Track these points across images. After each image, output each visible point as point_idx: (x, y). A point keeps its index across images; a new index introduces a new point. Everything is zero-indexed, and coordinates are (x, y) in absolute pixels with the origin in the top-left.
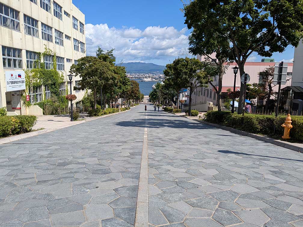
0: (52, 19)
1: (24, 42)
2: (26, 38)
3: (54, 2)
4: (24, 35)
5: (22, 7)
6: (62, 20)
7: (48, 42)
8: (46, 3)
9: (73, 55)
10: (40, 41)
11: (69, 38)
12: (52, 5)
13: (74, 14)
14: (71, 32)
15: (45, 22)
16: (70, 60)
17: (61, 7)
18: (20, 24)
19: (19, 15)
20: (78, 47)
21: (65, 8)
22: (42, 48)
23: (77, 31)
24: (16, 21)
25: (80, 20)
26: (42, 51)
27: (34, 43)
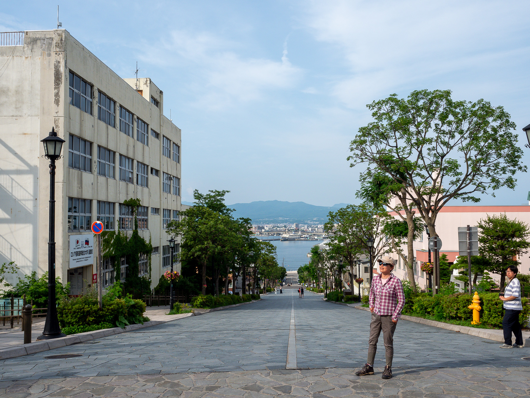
0: (134, 147)
1: (96, 188)
2: (99, 181)
3: (138, 118)
4: (96, 177)
5: (96, 135)
6: (147, 145)
7: (127, 184)
8: (127, 122)
9: (161, 200)
10: (117, 183)
11: (157, 172)
12: (135, 124)
13: (165, 131)
14: (160, 163)
15: (124, 153)
16: (156, 211)
17: (148, 125)
18: (92, 161)
19: (92, 148)
20: (170, 185)
21: (153, 125)
22: (118, 194)
23: (169, 159)
24: (87, 158)
25: (174, 139)
26: (118, 198)
27: (109, 187)
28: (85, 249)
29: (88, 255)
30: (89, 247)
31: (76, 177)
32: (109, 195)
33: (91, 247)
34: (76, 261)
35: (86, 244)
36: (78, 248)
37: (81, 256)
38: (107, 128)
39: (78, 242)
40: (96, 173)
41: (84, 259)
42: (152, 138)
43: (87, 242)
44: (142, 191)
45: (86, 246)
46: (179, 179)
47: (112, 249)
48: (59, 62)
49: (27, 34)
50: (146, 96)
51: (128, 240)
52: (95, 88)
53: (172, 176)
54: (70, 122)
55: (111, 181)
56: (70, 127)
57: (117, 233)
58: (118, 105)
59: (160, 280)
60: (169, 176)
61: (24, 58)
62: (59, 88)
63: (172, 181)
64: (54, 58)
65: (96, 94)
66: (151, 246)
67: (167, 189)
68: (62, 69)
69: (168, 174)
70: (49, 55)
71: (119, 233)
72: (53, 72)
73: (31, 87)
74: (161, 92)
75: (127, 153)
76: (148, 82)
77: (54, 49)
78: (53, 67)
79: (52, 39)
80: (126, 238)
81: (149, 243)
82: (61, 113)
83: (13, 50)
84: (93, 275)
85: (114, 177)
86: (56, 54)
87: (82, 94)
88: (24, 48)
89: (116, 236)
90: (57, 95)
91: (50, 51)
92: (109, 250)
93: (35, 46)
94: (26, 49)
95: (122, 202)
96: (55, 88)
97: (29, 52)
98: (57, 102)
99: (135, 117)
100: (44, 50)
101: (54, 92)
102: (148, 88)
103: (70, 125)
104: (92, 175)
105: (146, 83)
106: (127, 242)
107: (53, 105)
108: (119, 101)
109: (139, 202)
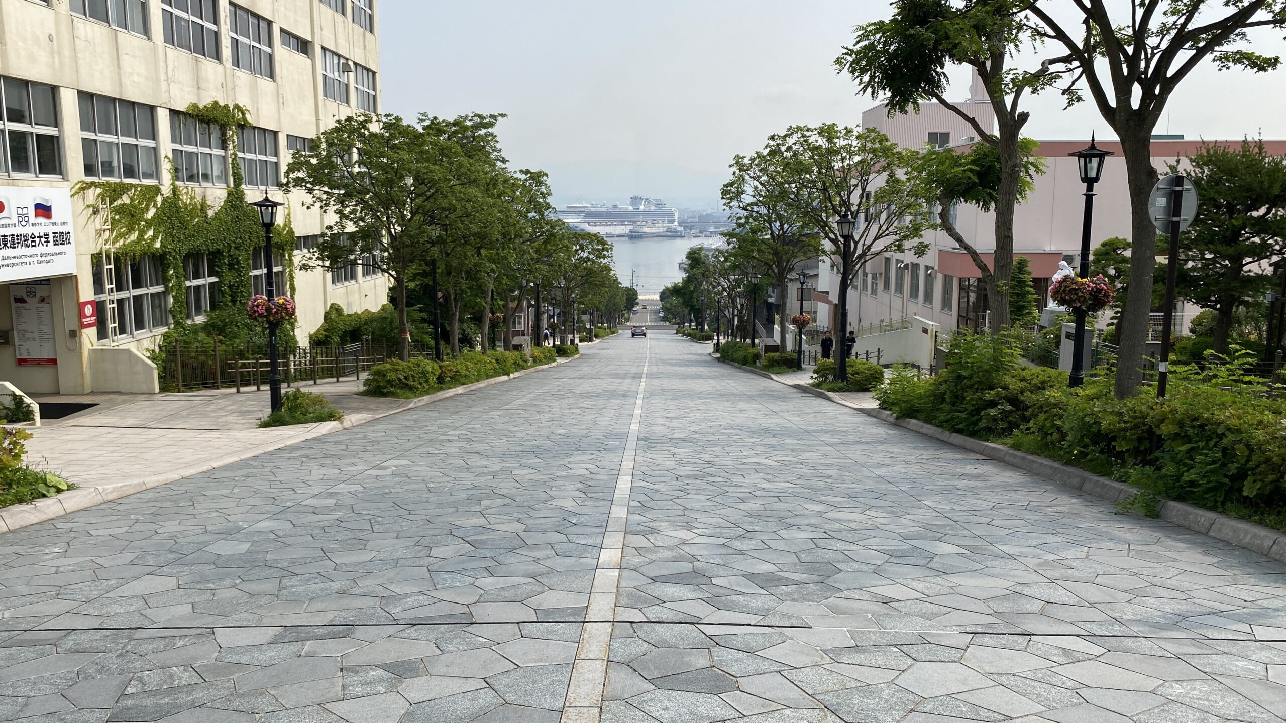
1: (67, 52)
2: (80, 33)
7: (197, 60)
9: (318, 120)
10: (155, 51)
11: (304, 46)
14: (312, 21)
16: (306, 145)
20: (346, 85)
22: (164, 85)
23: (339, 17)
26: (165, 95)
27: (125, 58)
28: (37, 231)
29: (51, 248)
30: (54, 224)
32: (127, 82)
33: (64, 224)
36: (2, 226)
37: (20, 251)
40: (64, 7)
41: (35, 259)
44: (255, 88)
45: (41, 220)
46: (374, 73)
47: (151, 233)
51: (210, 213)
53: (351, 63)
55: (130, 40)
57: (166, 190)
59: (327, 316)
60: (342, 61)
63: (352, 75)
66: (291, 232)
67: (336, 92)
69: (339, 56)
71: (175, 191)
80: (204, 207)
81: (285, 225)
84: (83, 305)
85: (144, 31)
89: (164, 201)
92: (142, 234)
95: (182, 107)
104: (52, 12)
106: (206, 217)
109: (243, 114)
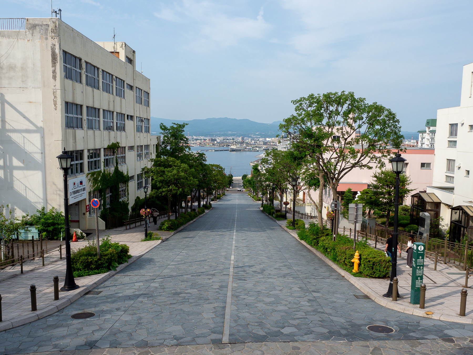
0: (114, 101)
1: (86, 141)
2: (88, 135)
3: (116, 77)
4: (86, 131)
5: (85, 99)
6: (124, 97)
7: (109, 132)
8: (108, 82)
9: (135, 139)
10: (101, 133)
11: (131, 117)
12: (114, 82)
13: (137, 84)
14: (134, 109)
15: (106, 108)
16: (131, 148)
17: (124, 81)
18: (83, 119)
19: (82, 110)
20: (142, 126)
21: (128, 81)
22: (103, 141)
23: (141, 106)
24: (79, 118)
25: (144, 88)
26: (103, 145)
27: (96, 137)
28: (80, 188)
29: (82, 192)
30: (83, 186)
31: (71, 135)
32: (96, 144)
33: (84, 185)
34: (74, 198)
35: (80, 185)
36: (75, 189)
37: (78, 194)
38: (93, 91)
39: (74, 184)
40: (85, 129)
41: (79, 196)
42: (127, 91)
43: (81, 183)
44: (121, 135)
45: (81, 185)
46: (149, 120)
47: (99, 184)
48: (55, 45)
49: (28, 21)
50: (122, 57)
51: (111, 175)
52: (83, 61)
53: (143, 119)
54: (65, 93)
55: (97, 132)
56: (65, 97)
57: (103, 171)
58: (100, 70)
59: (136, 200)
60: (141, 118)
61: (26, 40)
62: (55, 66)
63: (143, 123)
64: (50, 41)
65: (84, 65)
66: (128, 176)
67: (139, 129)
68: (57, 51)
69: (140, 117)
70: (47, 39)
71: (104, 171)
72: (50, 53)
73: (34, 65)
74: (134, 52)
75: (109, 107)
76: (124, 45)
77: (50, 34)
78: (50, 49)
79: (48, 25)
80: (110, 173)
81: (127, 175)
82: (58, 86)
83: (18, 33)
84: (87, 206)
85: (99, 129)
86: (52, 38)
87: (73, 68)
88: (26, 32)
89: (102, 174)
90: (54, 72)
91: (47, 35)
92: (98, 185)
93: (34, 31)
94: (28, 33)
95: (106, 147)
96: (52, 66)
97: (30, 35)
98: (54, 77)
99: (114, 77)
100: (42, 34)
101: (51, 69)
102: (124, 51)
103: (65, 95)
104: (83, 131)
105: (122, 47)
106: (110, 176)
107: (52, 80)
108: (101, 67)
109: (119, 144)
